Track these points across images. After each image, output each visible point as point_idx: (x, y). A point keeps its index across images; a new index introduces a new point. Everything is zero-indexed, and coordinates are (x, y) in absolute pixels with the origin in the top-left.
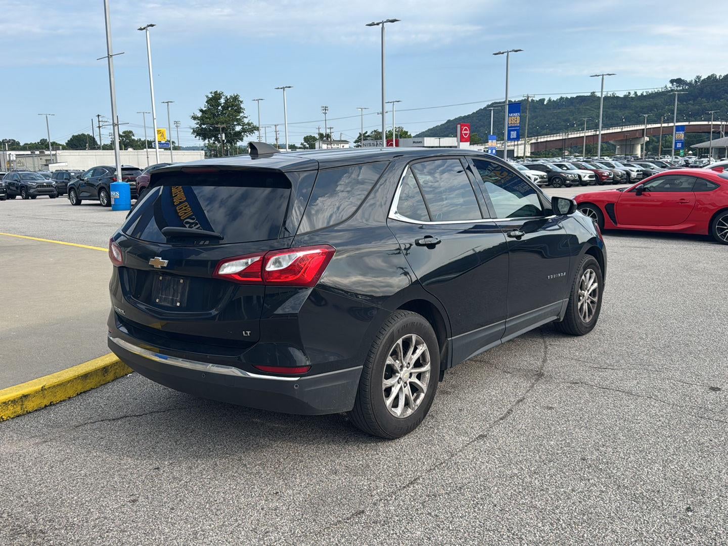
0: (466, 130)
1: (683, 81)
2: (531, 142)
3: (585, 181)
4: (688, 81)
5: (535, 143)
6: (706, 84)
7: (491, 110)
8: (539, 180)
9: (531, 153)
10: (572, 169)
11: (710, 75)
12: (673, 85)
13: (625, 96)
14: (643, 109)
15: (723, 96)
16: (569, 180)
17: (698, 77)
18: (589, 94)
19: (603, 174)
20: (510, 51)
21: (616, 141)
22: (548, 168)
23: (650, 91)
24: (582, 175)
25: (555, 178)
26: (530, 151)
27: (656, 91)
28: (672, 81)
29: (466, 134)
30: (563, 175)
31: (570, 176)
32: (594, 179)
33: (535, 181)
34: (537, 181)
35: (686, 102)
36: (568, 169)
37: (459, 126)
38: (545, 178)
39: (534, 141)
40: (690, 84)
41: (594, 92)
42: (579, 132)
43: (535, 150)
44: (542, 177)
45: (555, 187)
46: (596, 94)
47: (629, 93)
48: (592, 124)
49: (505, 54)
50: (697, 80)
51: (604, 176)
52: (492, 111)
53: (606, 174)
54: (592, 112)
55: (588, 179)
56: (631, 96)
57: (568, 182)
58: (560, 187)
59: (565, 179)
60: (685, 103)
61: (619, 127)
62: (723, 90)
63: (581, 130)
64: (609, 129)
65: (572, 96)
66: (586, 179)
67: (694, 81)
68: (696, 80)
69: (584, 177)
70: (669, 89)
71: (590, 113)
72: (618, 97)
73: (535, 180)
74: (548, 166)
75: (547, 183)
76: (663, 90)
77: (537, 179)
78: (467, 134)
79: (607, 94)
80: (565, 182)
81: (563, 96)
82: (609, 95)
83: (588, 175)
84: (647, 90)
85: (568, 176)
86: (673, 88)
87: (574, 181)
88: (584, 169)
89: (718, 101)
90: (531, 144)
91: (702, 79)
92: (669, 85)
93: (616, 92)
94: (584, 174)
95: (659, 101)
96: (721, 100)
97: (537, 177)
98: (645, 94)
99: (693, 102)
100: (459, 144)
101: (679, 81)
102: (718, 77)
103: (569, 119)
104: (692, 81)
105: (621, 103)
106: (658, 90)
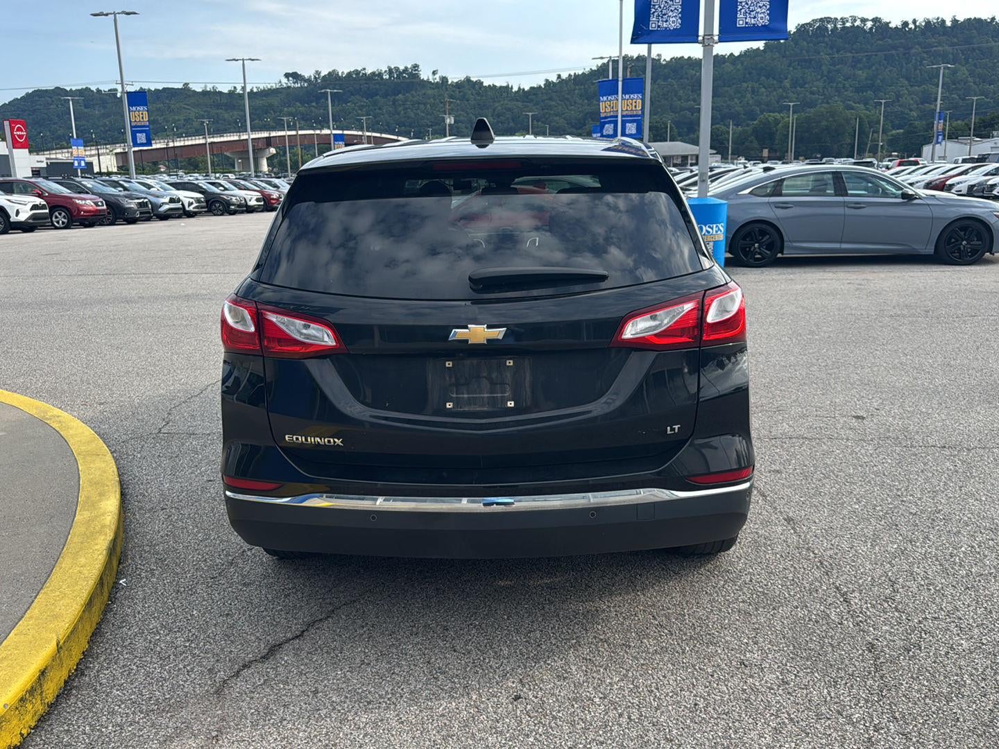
0: (19, 129)
1: (300, 76)
2: (115, 151)
3: (252, 206)
4: (306, 76)
5: (121, 153)
6: (328, 82)
7: (69, 100)
8: (195, 205)
9: (118, 167)
10: (233, 190)
11: (331, 70)
12: (288, 80)
13: (230, 91)
14: (256, 110)
15: (350, 100)
16: (233, 205)
17: (317, 72)
18: (180, 86)
19: (272, 197)
20: (118, 13)
21: (233, 153)
22: (201, 188)
23: (262, 87)
24: (248, 198)
25: (213, 202)
26: (116, 165)
27: (269, 87)
28: (287, 75)
29: (21, 137)
30: (225, 197)
31: (234, 198)
32: (262, 203)
33: (189, 206)
34: (193, 206)
35: (308, 104)
36: (226, 189)
37: (6, 123)
38: (203, 202)
39: (119, 150)
40: (308, 80)
41: (187, 84)
42: (182, 139)
43: (123, 163)
44: (198, 200)
45: (215, 215)
46: (191, 86)
47: (235, 88)
48: (191, 128)
49: (109, 15)
50: (317, 76)
51: (273, 199)
52: (71, 103)
53: (275, 197)
54: (189, 112)
55: (256, 203)
56: (238, 91)
57: (233, 207)
58: (222, 215)
59: (228, 203)
60: (306, 105)
61: (235, 134)
62: (349, 91)
63: (186, 137)
64: (223, 136)
65: (158, 88)
66: (253, 203)
67: (313, 77)
68: (315, 77)
69: (250, 200)
70: (285, 85)
71: (186, 112)
72: (220, 93)
73: (190, 204)
74: (200, 185)
75: (206, 210)
76: (277, 87)
77: (192, 203)
78: (23, 136)
79: (206, 87)
80: (229, 207)
81: (143, 87)
82: (208, 89)
83: (255, 198)
84: (258, 85)
85: (231, 199)
86: (289, 85)
87: (239, 206)
88: (245, 189)
89: (344, 105)
90: (116, 154)
91: (322, 75)
92: (284, 80)
93: (216, 85)
94: (250, 197)
95: (275, 101)
96: (348, 104)
97: (191, 200)
98: (255, 90)
99: (317, 104)
100: (11, 152)
101: (295, 76)
102: (340, 74)
103: (157, 120)
104: (310, 76)
105: (226, 101)
106: (272, 86)
